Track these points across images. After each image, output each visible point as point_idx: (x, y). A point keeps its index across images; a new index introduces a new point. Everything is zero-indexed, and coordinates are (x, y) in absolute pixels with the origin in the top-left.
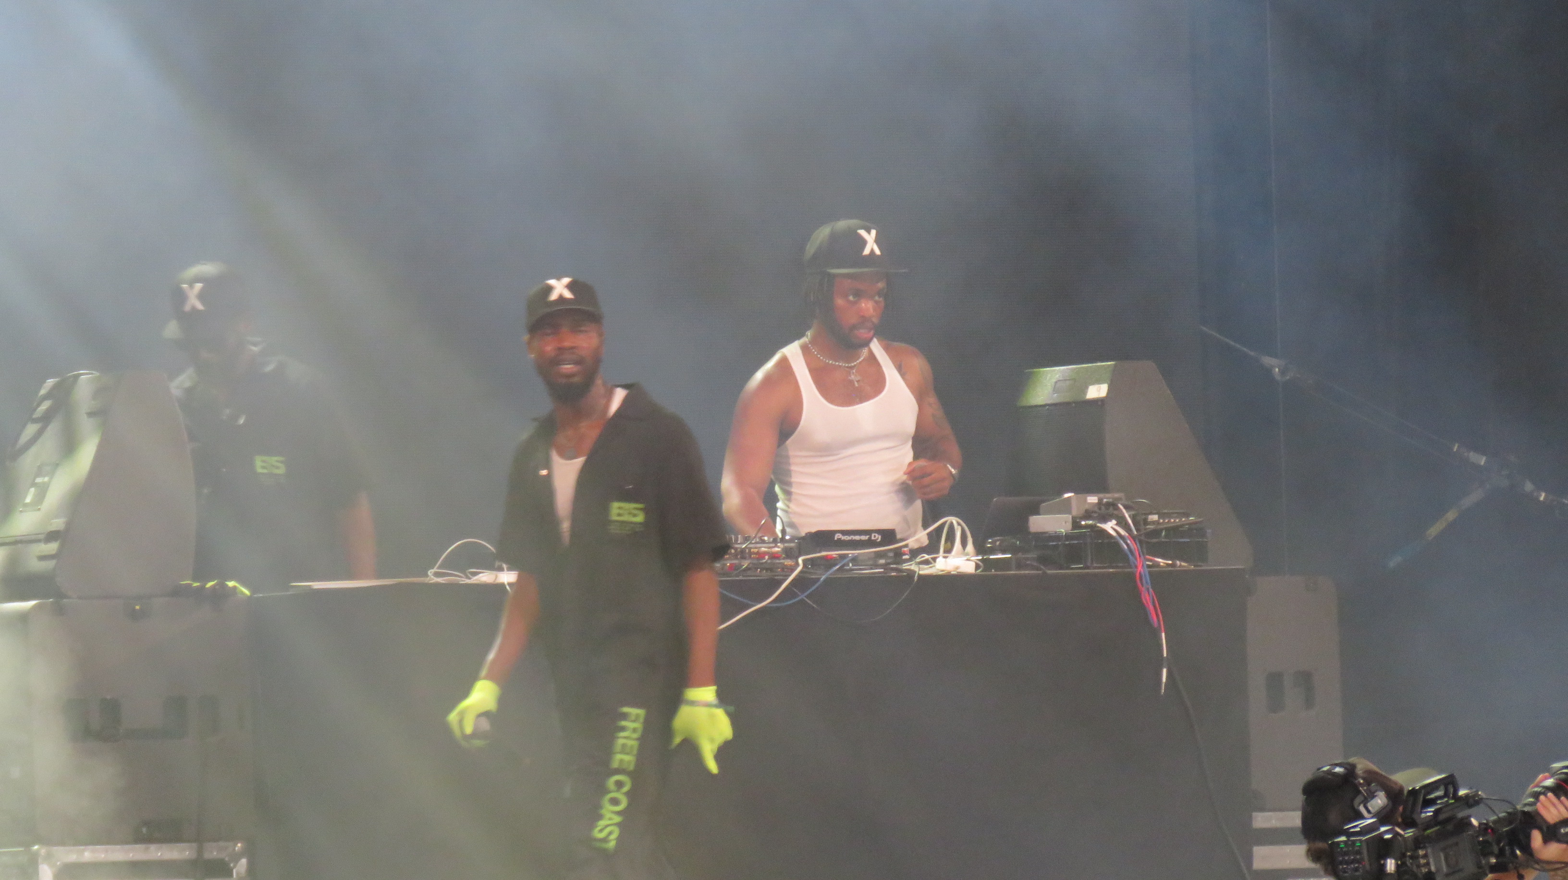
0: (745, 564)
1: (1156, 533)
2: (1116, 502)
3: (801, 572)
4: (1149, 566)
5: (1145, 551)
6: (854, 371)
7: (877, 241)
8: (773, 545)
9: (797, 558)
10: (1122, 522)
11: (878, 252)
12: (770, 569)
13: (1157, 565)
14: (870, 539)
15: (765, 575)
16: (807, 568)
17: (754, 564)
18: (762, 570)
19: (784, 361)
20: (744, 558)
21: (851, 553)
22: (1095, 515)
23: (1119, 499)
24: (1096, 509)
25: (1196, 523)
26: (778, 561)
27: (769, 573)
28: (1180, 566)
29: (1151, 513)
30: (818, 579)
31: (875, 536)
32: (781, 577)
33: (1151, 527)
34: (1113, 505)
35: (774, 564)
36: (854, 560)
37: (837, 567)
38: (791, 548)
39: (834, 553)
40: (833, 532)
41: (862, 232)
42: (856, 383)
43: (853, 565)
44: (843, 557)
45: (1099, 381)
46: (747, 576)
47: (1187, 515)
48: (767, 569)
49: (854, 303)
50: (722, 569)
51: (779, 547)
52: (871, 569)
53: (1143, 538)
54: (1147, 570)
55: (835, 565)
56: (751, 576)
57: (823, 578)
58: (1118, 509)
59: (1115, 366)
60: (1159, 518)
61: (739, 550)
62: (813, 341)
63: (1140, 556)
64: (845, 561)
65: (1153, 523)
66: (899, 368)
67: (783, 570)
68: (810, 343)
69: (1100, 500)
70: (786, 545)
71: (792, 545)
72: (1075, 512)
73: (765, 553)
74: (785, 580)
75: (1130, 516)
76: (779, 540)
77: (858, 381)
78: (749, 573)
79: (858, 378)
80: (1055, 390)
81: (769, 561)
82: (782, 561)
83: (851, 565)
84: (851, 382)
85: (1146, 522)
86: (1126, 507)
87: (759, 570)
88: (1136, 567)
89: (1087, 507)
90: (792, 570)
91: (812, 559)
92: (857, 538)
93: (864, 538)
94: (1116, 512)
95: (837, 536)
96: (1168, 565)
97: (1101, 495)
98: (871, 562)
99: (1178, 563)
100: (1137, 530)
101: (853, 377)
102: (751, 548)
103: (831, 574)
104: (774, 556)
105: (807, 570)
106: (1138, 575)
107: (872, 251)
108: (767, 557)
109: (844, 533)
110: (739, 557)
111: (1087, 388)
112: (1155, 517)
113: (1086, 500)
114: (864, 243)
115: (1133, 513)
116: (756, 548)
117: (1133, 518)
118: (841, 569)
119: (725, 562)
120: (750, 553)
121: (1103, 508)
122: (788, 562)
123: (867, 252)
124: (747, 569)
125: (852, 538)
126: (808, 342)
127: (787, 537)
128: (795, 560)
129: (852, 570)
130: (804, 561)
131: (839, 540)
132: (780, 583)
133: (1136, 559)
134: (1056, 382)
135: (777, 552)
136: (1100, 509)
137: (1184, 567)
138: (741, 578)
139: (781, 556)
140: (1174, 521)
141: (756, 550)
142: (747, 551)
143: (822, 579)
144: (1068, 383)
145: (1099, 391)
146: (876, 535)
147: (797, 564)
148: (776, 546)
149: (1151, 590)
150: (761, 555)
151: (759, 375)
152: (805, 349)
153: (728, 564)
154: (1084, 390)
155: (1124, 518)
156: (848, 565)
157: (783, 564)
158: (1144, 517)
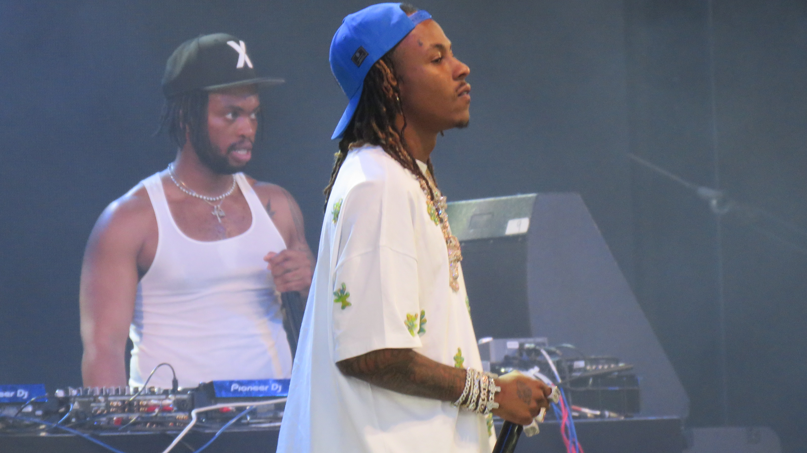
0: (134, 418)
1: (582, 381)
2: (538, 348)
3: (195, 426)
4: (574, 418)
5: (570, 400)
6: (219, 206)
7: (250, 52)
8: (164, 397)
9: (190, 411)
10: (545, 369)
11: (250, 65)
12: (161, 422)
13: (584, 416)
14: (269, 389)
15: (154, 430)
16: (201, 422)
17: (142, 418)
18: (152, 424)
19: (143, 193)
20: (131, 411)
21: (249, 405)
22: (516, 362)
23: (543, 344)
24: (517, 355)
25: (627, 370)
26: (169, 415)
27: (160, 428)
28: (609, 417)
29: (578, 359)
30: (214, 434)
31: (275, 387)
32: (174, 432)
33: (577, 374)
34: (536, 352)
35: (164, 418)
36: (253, 412)
37: (234, 421)
38: (184, 401)
39: (231, 406)
40: (231, 382)
41: (232, 44)
42: (219, 219)
43: (251, 419)
44: (240, 409)
45: (519, 215)
46: (135, 431)
47: (617, 361)
48: (158, 424)
49: (230, 122)
50: (109, 423)
51: (170, 399)
52: (271, 422)
53: (568, 386)
54: (573, 421)
55: (232, 418)
56: (138, 431)
57: (219, 433)
58: (541, 355)
59: (537, 198)
60: (586, 364)
61: (126, 402)
62: (178, 174)
63: (565, 405)
64: (243, 414)
65: (580, 370)
66: (268, 208)
67: (175, 424)
68: (173, 175)
69: (521, 345)
70: (179, 397)
71: (185, 397)
72: (494, 359)
73: (155, 406)
74: (177, 435)
75: (554, 363)
76: (170, 392)
77: (222, 217)
78: (139, 427)
79: (223, 214)
80: (472, 224)
81: (159, 415)
82: (173, 414)
83: (249, 418)
84: (215, 217)
85: (571, 369)
86: (551, 353)
87: (148, 425)
88: (561, 418)
89: (506, 353)
90: (186, 424)
91: (206, 413)
92: (255, 388)
93: (263, 388)
94: (539, 359)
95: (234, 387)
96: (596, 416)
97: (522, 340)
98: (271, 415)
99: (607, 413)
100: (562, 378)
101: (216, 213)
102: (139, 401)
103: (228, 428)
104: (165, 409)
105: (200, 424)
106: (563, 426)
107: (246, 64)
108: (157, 410)
109: (241, 383)
110: (126, 410)
111: (506, 223)
112: (580, 364)
113: (505, 346)
114: (236, 55)
115: (557, 359)
116: (145, 400)
117: (558, 364)
118: (238, 424)
119: (112, 416)
120: (139, 406)
121: (525, 354)
122: (181, 416)
123: (240, 64)
124: (135, 424)
125: (250, 390)
126: (170, 174)
127: (179, 389)
128: (187, 414)
129: (248, 424)
130: (199, 415)
131: (236, 391)
132: (172, 438)
133: (560, 409)
134: (472, 217)
135: (169, 405)
136: (521, 355)
137: (613, 417)
138: (128, 433)
139: (173, 409)
140: (603, 367)
141: (145, 403)
142: (135, 403)
143: (217, 434)
144: (485, 218)
145: (519, 225)
146: (277, 386)
147: (190, 418)
148: (167, 398)
149: (577, 444)
150: (151, 409)
151: (114, 206)
152: (166, 182)
153: (115, 419)
154: (503, 226)
155: (547, 364)
156: (246, 419)
157: (175, 418)
158: (569, 363)
